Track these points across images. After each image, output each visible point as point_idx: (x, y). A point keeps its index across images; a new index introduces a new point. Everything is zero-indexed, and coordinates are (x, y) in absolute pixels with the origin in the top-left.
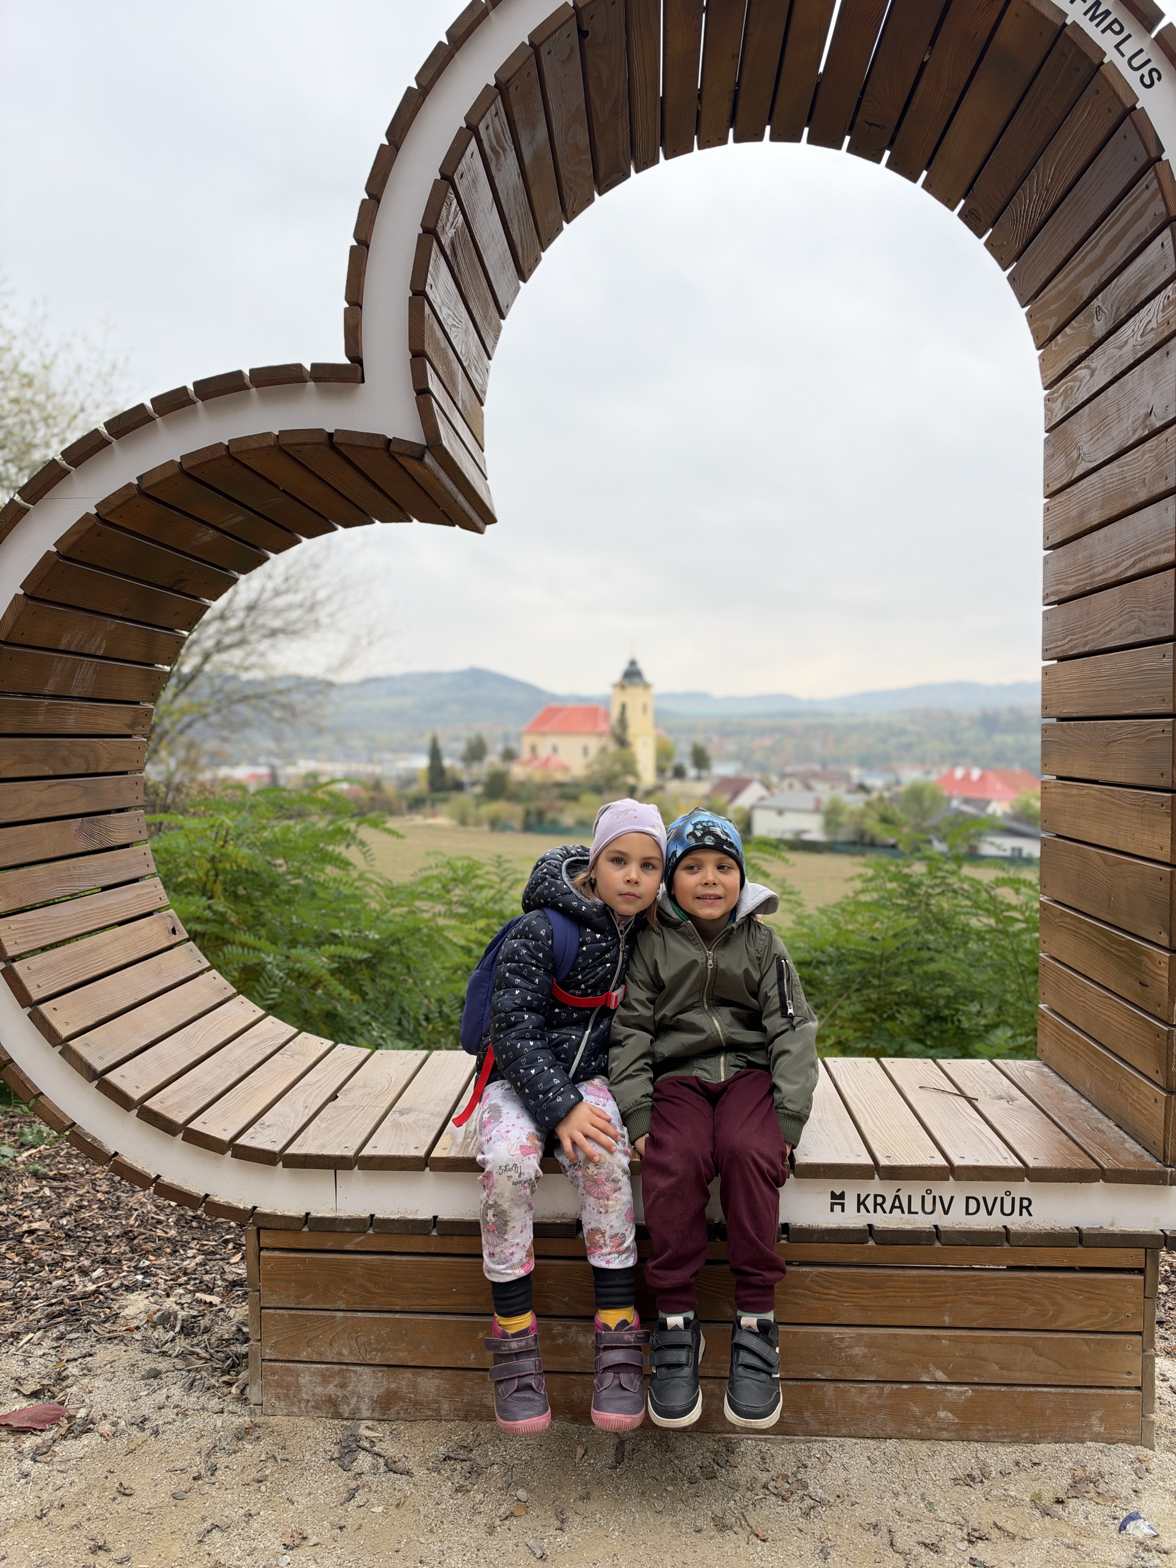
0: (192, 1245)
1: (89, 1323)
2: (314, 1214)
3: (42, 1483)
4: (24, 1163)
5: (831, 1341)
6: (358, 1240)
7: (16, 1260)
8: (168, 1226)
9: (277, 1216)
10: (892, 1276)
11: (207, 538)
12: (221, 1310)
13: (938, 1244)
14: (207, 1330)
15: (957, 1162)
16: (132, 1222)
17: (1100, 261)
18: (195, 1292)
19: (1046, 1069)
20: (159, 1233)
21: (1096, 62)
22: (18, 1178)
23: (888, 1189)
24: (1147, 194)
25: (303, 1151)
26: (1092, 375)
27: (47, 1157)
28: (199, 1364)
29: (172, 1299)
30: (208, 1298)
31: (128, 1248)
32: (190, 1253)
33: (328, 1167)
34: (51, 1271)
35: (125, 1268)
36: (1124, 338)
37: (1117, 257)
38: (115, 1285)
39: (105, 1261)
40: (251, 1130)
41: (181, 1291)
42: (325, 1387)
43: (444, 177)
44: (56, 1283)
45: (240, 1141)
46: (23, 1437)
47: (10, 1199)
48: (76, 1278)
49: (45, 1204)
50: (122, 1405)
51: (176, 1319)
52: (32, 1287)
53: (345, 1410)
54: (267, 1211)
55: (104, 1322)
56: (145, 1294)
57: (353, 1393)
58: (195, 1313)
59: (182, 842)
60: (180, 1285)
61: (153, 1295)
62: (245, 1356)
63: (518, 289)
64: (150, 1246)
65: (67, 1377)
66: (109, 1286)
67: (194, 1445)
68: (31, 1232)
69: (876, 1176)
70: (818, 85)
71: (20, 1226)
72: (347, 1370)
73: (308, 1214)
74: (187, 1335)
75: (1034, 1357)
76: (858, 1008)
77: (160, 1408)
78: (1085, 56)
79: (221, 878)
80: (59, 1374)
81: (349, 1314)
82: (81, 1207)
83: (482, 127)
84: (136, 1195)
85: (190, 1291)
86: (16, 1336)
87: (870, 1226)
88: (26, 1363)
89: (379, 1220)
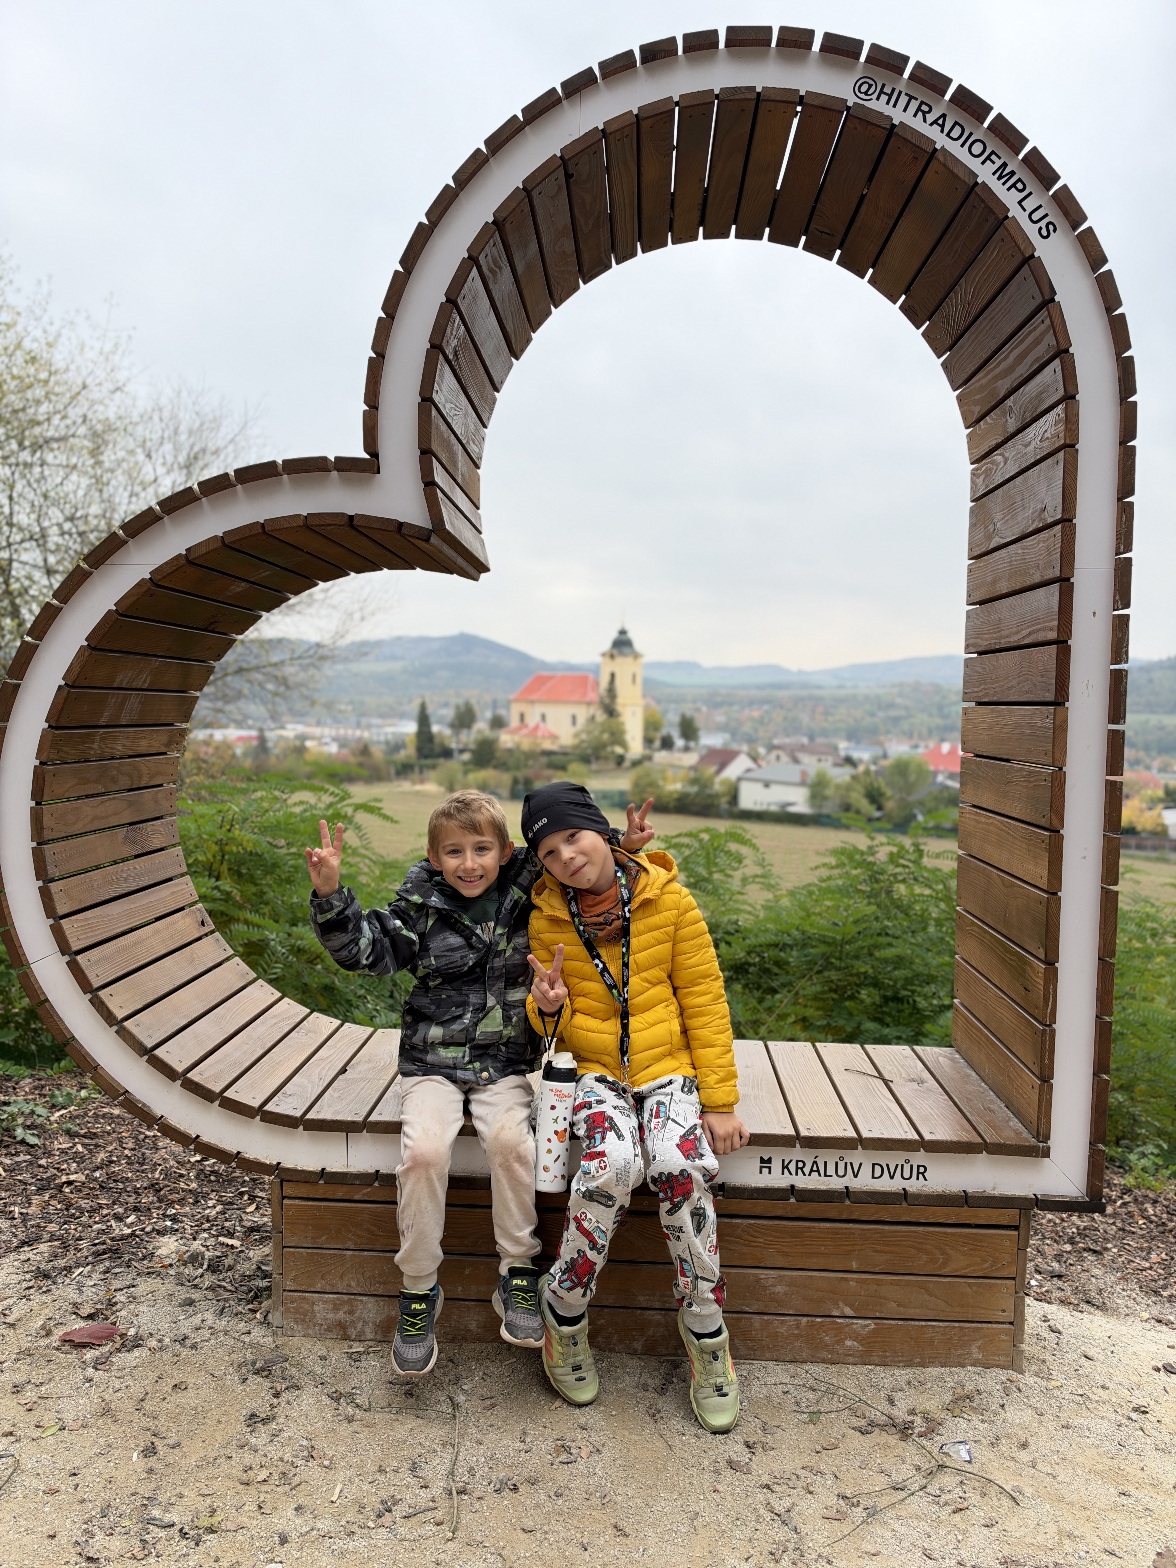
0: (212, 1196)
1: (130, 1260)
2: (328, 1169)
3: (103, 1387)
4: (56, 1122)
5: (758, 1280)
6: (366, 1191)
7: (59, 1206)
8: (189, 1179)
9: (297, 1171)
10: (809, 1227)
11: (239, 589)
12: (242, 1251)
13: (848, 1202)
14: (230, 1268)
15: (865, 1134)
16: (157, 1176)
17: (1010, 370)
18: (217, 1236)
19: (957, 1056)
20: (183, 1185)
21: (1001, 217)
22: (53, 1136)
23: (808, 1156)
24: (1043, 327)
25: (320, 1117)
26: (1005, 463)
27: (77, 1117)
28: (226, 1295)
29: (198, 1242)
30: (230, 1242)
31: (155, 1199)
32: (210, 1203)
33: (342, 1131)
34: (90, 1217)
35: (155, 1215)
36: (1028, 439)
37: (1023, 370)
38: (148, 1229)
39: (136, 1209)
40: (276, 1098)
41: (206, 1235)
42: (336, 1314)
43: (448, 300)
44: (95, 1227)
45: (268, 1108)
46: (84, 1351)
47: (49, 1154)
48: (113, 1222)
49: (79, 1159)
50: (165, 1326)
51: (203, 1258)
52: (75, 1229)
53: (353, 1333)
54: (290, 1166)
55: (143, 1260)
56: (174, 1237)
57: (359, 1318)
58: (219, 1254)
59: (192, 826)
60: (205, 1230)
61: (182, 1238)
62: (268, 1288)
63: (511, 365)
64: (175, 1196)
65: (116, 1304)
66: (143, 1230)
67: (227, 1358)
68: (70, 1183)
69: (798, 1145)
70: (775, 200)
71: (60, 1177)
72: (355, 1300)
73: (323, 1169)
74: (214, 1272)
75: (926, 1296)
76: (818, 988)
77: (197, 1329)
78: (991, 211)
79: (226, 857)
80: (110, 1300)
81: (357, 1253)
82: (111, 1162)
83: (481, 258)
84: (159, 1152)
85: (214, 1236)
86: (68, 1269)
87: (792, 1186)
88: (81, 1292)
89: (383, 1174)
